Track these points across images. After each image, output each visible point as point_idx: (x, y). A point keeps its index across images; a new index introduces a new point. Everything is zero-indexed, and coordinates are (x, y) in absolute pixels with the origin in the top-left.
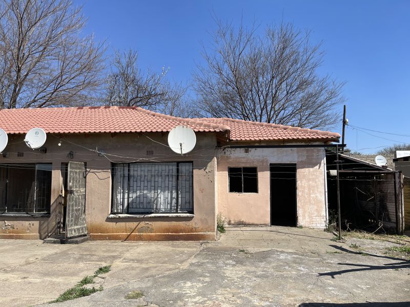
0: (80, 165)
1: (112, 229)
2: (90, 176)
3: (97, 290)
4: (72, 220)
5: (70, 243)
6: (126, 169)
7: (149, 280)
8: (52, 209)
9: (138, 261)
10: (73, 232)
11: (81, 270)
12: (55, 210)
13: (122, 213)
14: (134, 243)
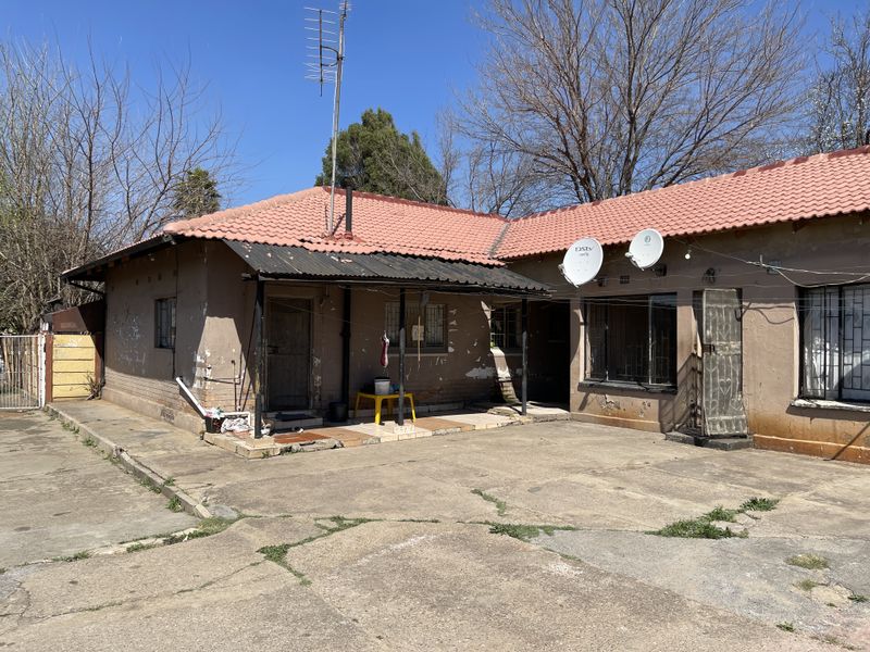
0: (729, 294)
1: (803, 430)
2: (749, 318)
3: (735, 535)
4: (714, 403)
5: (712, 446)
6: (835, 299)
7: (853, 544)
8: (679, 379)
9: (846, 503)
10: (718, 426)
11: (717, 496)
12: (685, 380)
13: (824, 399)
14: (853, 468)
